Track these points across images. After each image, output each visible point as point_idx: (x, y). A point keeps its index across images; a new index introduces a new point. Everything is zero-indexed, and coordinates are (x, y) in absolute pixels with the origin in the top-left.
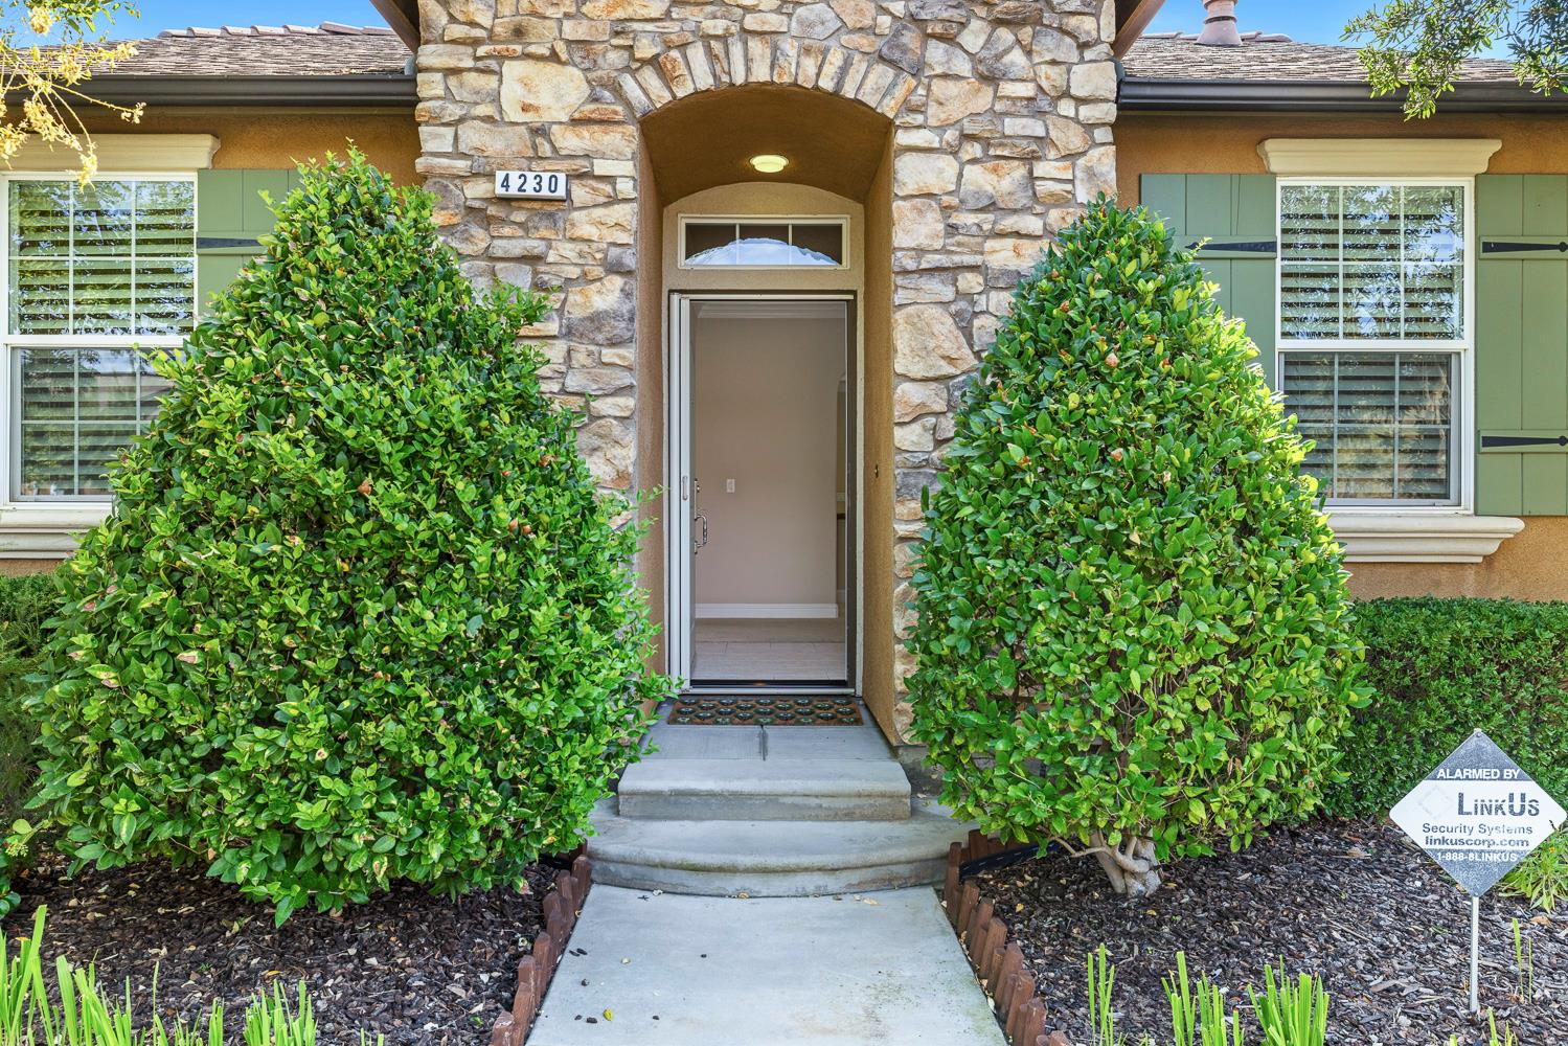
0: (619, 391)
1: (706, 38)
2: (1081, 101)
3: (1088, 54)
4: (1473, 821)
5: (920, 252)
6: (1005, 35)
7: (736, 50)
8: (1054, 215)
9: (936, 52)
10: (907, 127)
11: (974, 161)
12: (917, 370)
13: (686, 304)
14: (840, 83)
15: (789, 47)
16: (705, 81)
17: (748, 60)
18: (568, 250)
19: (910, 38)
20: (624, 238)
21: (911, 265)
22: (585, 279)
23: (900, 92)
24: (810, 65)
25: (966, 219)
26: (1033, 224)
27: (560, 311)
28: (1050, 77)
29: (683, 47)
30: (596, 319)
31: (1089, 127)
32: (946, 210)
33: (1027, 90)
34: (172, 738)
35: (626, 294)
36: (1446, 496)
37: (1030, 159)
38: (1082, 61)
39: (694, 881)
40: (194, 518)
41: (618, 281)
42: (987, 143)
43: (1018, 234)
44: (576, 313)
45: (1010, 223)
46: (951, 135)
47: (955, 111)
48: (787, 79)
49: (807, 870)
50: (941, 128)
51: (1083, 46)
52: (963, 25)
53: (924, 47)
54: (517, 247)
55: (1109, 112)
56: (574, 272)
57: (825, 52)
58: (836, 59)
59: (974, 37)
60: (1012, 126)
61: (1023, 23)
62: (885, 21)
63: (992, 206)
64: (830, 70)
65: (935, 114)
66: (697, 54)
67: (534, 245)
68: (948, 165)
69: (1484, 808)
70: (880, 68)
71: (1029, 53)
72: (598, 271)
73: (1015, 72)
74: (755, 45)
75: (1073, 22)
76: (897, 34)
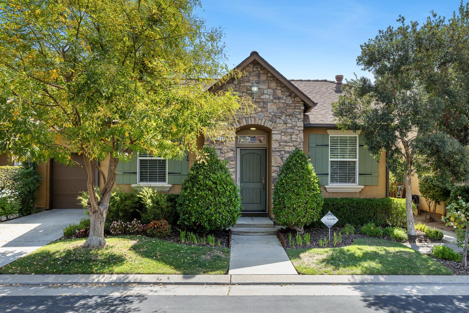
0: (233, 168)
1: (245, 118)
2: (298, 127)
3: (299, 120)
4: (329, 221)
5: (275, 148)
6: (288, 117)
7: (250, 119)
8: (294, 143)
9: (278, 120)
10: (274, 131)
11: (283, 135)
12: (275, 165)
13: (239, 149)
14: (264, 124)
15: (257, 119)
16: (245, 124)
17: (251, 121)
18: (226, 148)
19: (274, 118)
20: (234, 146)
21: (274, 150)
22: (228, 152)
23: (273, 126)
24: (260, 121)
25: (283, 144)
26: (291, 144)
27: (224, 156)
28: (294, 123)
29: (242, 119)
30: (229, 158)
31: (300, 131)
32: (279, 142)
33: (290, 125)
35: (234, 154)
36: (355, 182)
37: (291, 135)
38: (299, 121)
39: (245, 234)
41: (233, 152)
42: (285, 133)
43: (289, 146)
44: (227, 157)
45: (288, 144)
46: (280, 132)
47: (281, 128)
48: (257, 124)
49: (260, 232)
50: (279, 131)
51: (299, 119)
52: (282, 116)
53: (276, 119)
54: (218, 147)
55: (302, 128)
56: (226, 151)
57: (262, 120)
58: (264, 121)
59: (283, 118)
60: (288, 130)
61: (290, 116)
62: (271, 115)
63: (286, 142)
64: (263, 122)
65: (278, 129)
66: (244, 120)
67: (221, 147)
68: (279, 136)
69: (330, 219)
70: (270, 122)
71: (291, 120)
72: (230, 151)
73: (289, 123)
74: (252, 119)
75: (297, 116)
76: (272, 117)
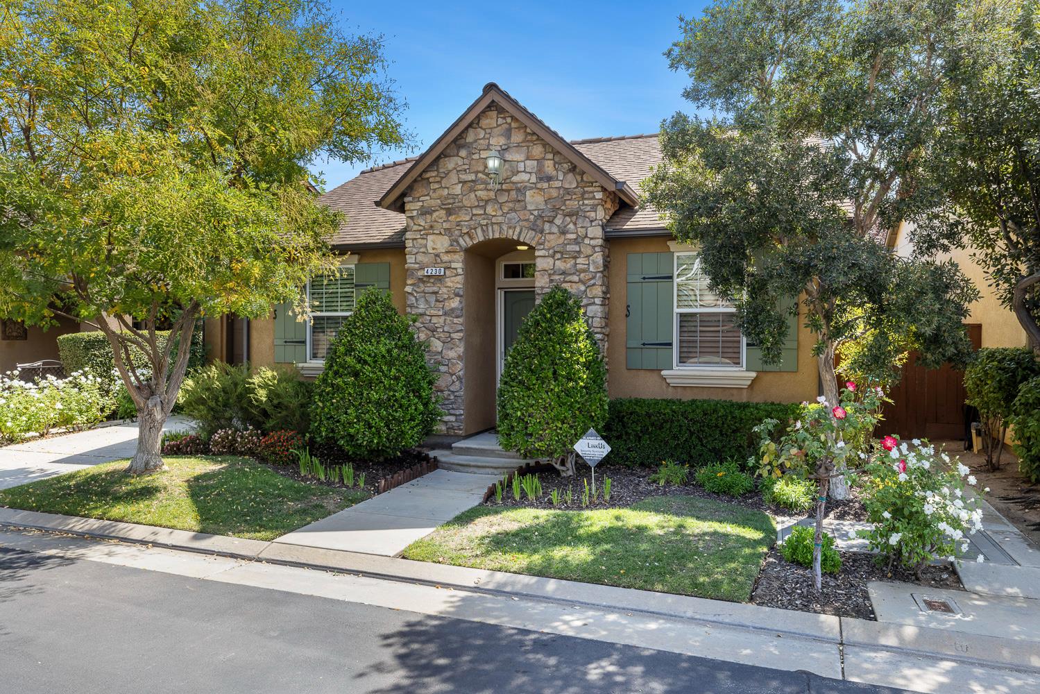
0: (458, 331)
1: (482, 226)
2: (591, 239)
3: (593, 224)
4: (591, 449)
5: (542, 288)
6: (568, 219)
7: (490, 228)
8: (582, 275)
9: (547, 226)
10: (539, 250)
11: (558, 259)
13: (503, 293)
14: (519, 237)
15: (505, 227)
16: (481, 239)
17: (493, 231)
18: (444, 290)
19: (539, 222)
20: (459, 286)
21: (540, 292)
22: (449, 298)
23: (536, 239)
24: (511, 232)
25: (557, 277)
26: (576, 278)
27: (443, 308)
28: (581, 232)
29: (475, 229)
30: (453, 310)
31: (594, 247)
32: (550, 275)
33: (573, 236)
34: (331, 417)
35: (461, 302)
37: (575, 258)
38: (591, 226)
39: (461, 468)
40: (336, 373)
41: (458, 298)
42: (562, 253)
43: (570, 282)
44: (447, 308)
45: (568, 279)
46: (551, 251)
47: (553, 244)
48: (504, 236)
49: (488, 467)
50: (549, 249)
51: (592, 221)
52: (555, 217)
53: (543, 225)
54: (431, 290)
55: (600, 242)
56: (446, 296)
57: (515, 228)
58: (518, 230)
59: (558, 221)
60: (569, 248)
61: (573, 215)
62: (532, 217)
63: (564, 273)
64: (516, 233)
65: (547, 245)
66: (479, 230)
67: (435, 289)
68: (551, 261)
70: (530, 232)
71: (575, 224)
72: (452, 296)
73: (571, 231)
74: (496, 227)
75: (588, 214)
76: (535, 221)
